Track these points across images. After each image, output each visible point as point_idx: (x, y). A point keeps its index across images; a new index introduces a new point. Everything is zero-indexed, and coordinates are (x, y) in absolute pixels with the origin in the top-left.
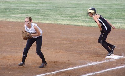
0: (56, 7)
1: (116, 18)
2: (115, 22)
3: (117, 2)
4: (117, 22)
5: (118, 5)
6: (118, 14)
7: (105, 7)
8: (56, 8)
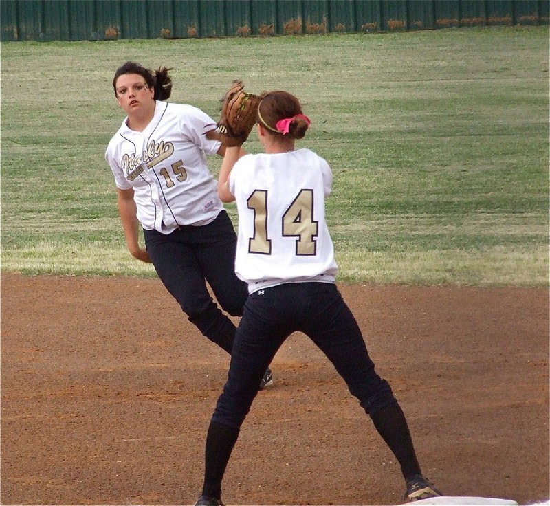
0: (25, 141)
1: (488, 205)
2: (485, 232)
3: (512, 81)
4: (501, 231)
5: (518, 102)
6: (506, 172)
7: (412, 125)
8: (30, 149)
